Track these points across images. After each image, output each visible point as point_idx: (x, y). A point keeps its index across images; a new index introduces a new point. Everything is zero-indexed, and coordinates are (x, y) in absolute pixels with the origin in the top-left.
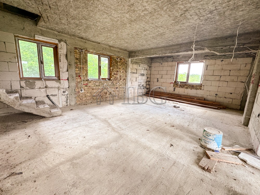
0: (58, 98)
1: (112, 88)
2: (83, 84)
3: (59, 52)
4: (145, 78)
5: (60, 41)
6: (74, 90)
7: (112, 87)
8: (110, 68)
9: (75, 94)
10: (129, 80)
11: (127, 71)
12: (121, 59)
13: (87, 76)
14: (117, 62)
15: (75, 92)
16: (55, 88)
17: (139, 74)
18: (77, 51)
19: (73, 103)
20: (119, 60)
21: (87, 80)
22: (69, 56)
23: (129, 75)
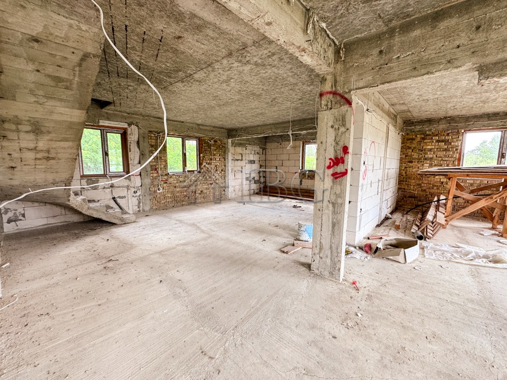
0: (127, 201)
1: (204, 185)
2: (160, 180)
3: (129, 139)
4: (256, 166)
5: (130, 125)
6: (148, 190)
7: (204, 183)
8: (200, 155)
9: (150, 194)
10: (230, 171)
11: (227, 157)
12: (216, 141)
13: (166, 169)
14: (209, 146)
15: (150, 192)
16: (123, 187)
17: (246, 161)
18: (153, 135)
19: (147, 208)
20: (212, 142)
21: (166, 175)
22: (141, 142)
23: (230, 164)
